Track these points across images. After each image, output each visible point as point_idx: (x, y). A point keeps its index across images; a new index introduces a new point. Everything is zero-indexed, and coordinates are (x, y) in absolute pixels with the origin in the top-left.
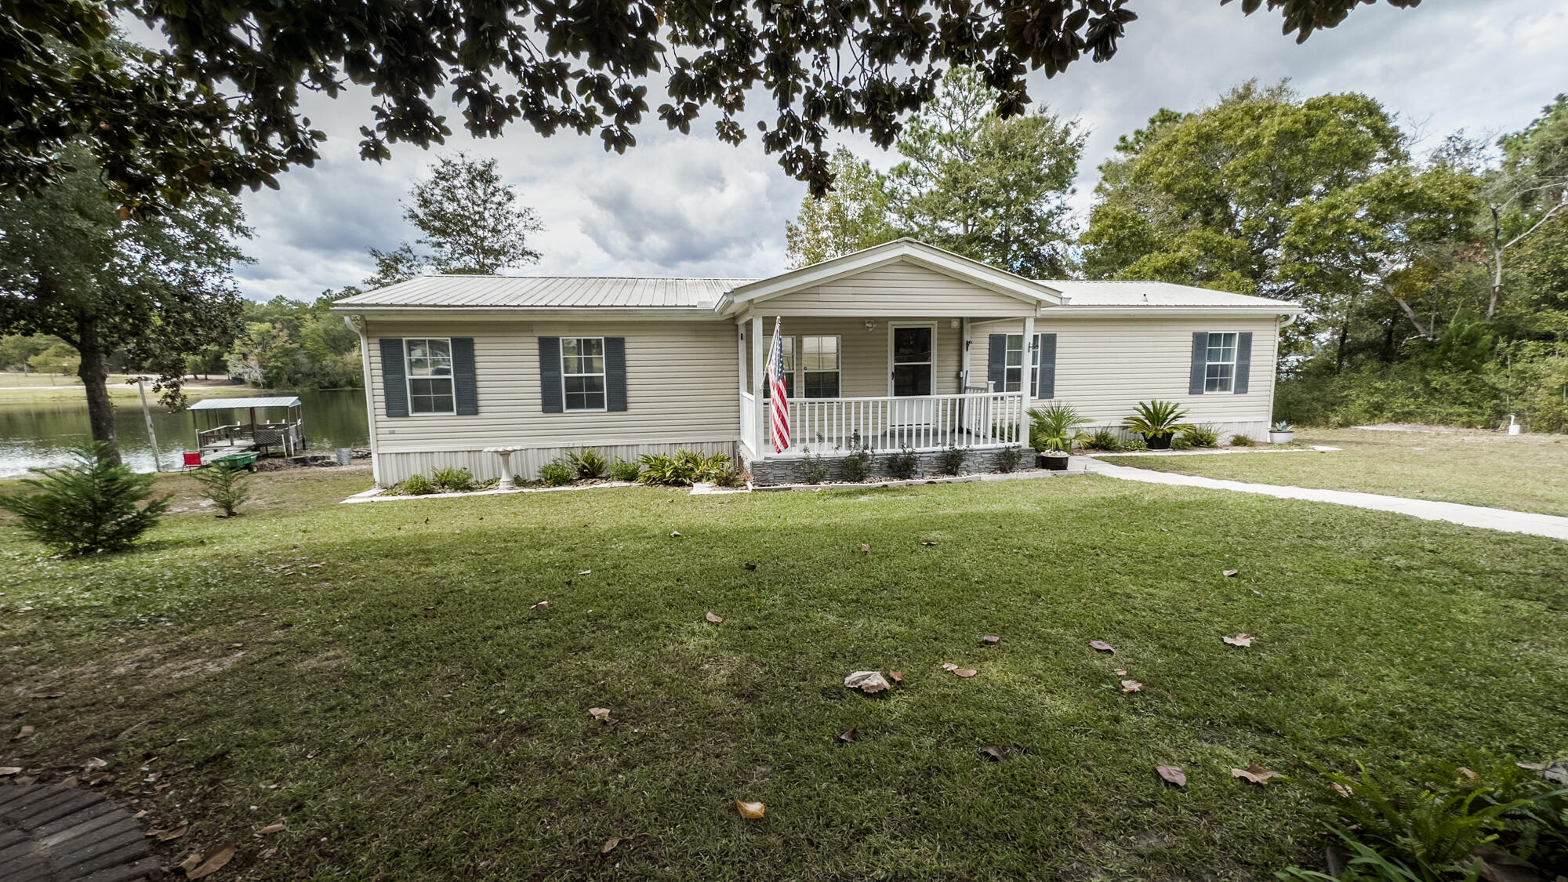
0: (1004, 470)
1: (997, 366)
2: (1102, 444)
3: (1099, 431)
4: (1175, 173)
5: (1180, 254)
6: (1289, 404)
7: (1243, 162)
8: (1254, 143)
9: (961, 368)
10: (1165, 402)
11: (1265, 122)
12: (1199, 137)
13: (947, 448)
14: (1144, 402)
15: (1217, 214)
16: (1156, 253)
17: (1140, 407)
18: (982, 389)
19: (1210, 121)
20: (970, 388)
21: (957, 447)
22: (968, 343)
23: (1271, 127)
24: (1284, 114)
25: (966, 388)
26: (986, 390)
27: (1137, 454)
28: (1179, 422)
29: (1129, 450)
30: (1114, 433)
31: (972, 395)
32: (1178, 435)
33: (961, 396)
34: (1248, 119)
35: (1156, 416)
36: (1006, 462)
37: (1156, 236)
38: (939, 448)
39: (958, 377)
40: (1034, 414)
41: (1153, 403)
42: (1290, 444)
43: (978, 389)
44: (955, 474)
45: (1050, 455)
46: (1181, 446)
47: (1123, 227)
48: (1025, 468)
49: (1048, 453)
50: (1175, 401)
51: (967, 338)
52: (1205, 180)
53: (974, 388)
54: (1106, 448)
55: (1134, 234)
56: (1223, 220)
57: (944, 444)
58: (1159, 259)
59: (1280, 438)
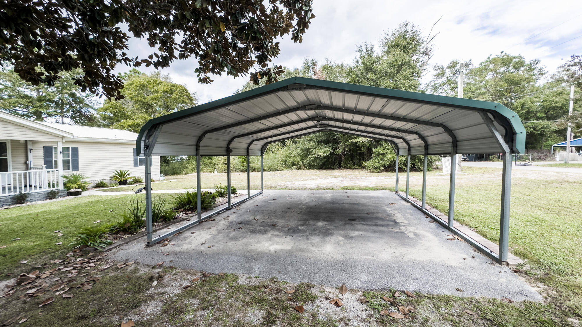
0: (50, 199)
1: (49, 159)
2: (100, 185)
3: (99, 181)
4: (134, 94)
5: (136, 121)
6: (174, 169)
7: (154, 96)
8: (157, 91)
9: (27, 159)
10: (124, 170)
11: (160, 86)
12: (141, 85)
13: (17, 193)
14: (117, 170)
15: (150, 110)
16: (128, 120)
17: (116, 172)
18: (39, 168)
19: (144, 81)
20: (33, 168)
21: (23, 192)
22: (30, 150)
23: (161, 88)
24: (165, 86)
25: (31, 168)
26: (42, 169)
27: (115, 187)
28: (130, 176)
29: (112, 186)
30: (105, 182)
31: (34, 171)
32: (129, 180)
33: (29, 171)
34: (155, 84)
35: (122, 175)
36: (52, 195)
37: (129, 113)
38: (13, 194)
39: (26, 164)
40: (65, 177)
41: (120, 171)
42: (164, 180)
43: (37, 168)
44: (23, 203)
45: (73, 191)
46: (131, 183)
47: (116, 108)
48: (62, 196)
49: (72, 190)
50: (127, 170)
51: (29, 147)
52: (144, 99)
53: (36, 168)
54: (102, 187)
55: (121, 112)
56: (152, 112)
57: (15, 191)
58: (130, 122)
59: (162, 178)
